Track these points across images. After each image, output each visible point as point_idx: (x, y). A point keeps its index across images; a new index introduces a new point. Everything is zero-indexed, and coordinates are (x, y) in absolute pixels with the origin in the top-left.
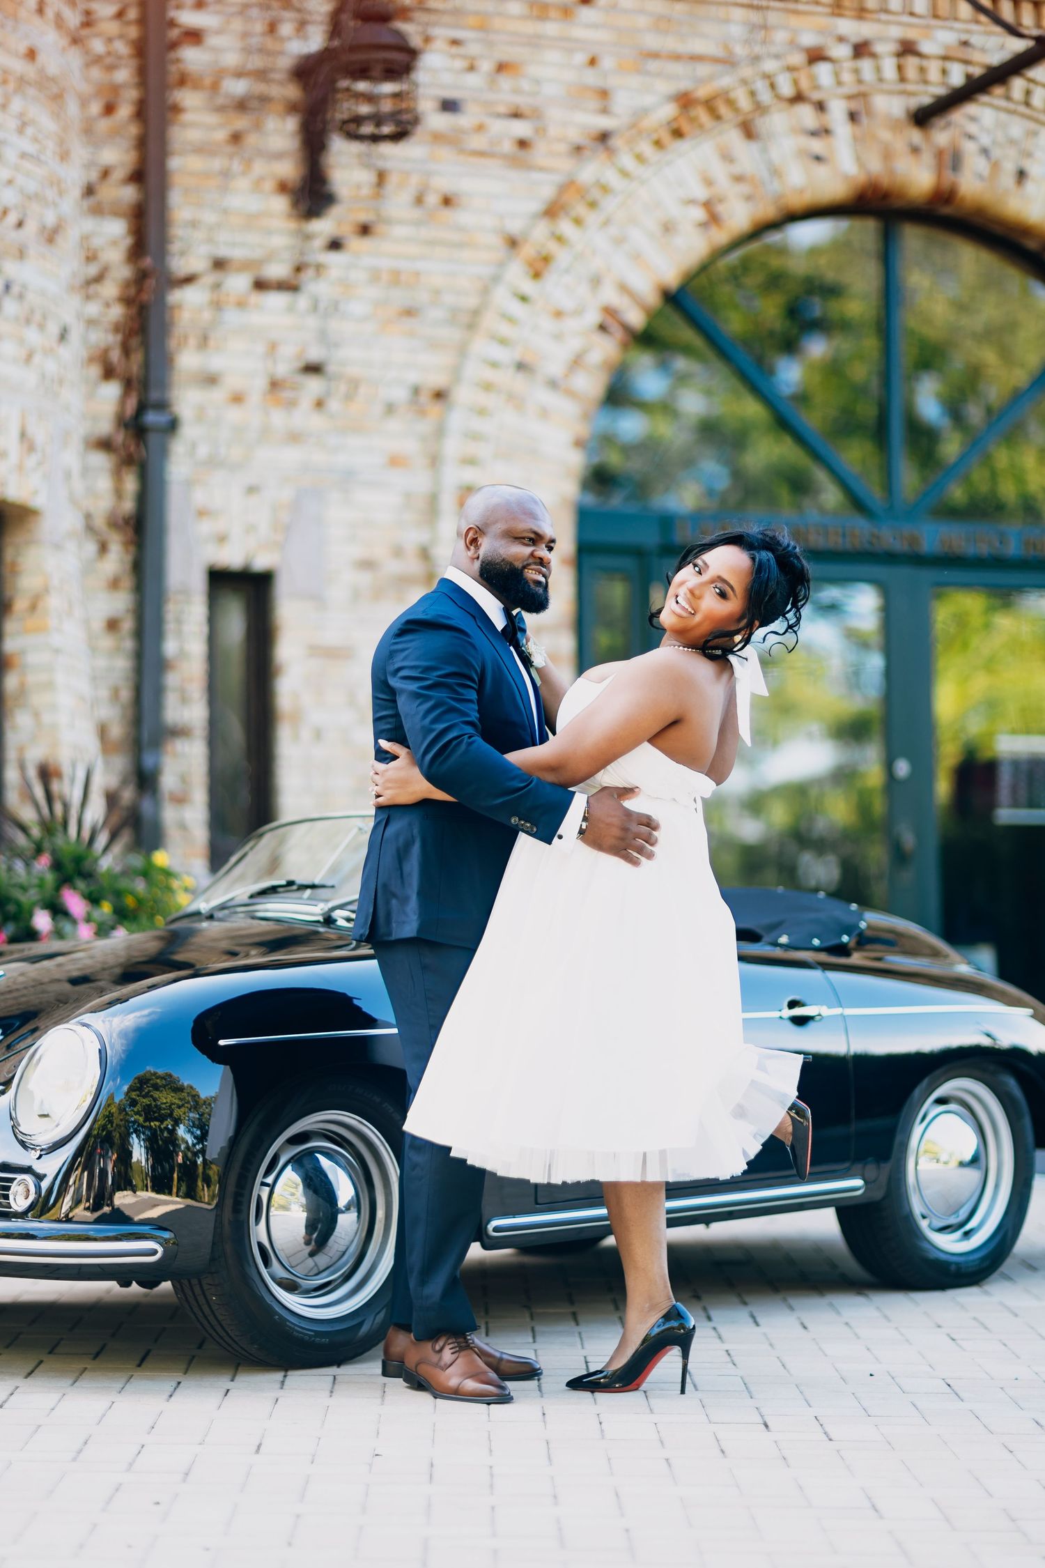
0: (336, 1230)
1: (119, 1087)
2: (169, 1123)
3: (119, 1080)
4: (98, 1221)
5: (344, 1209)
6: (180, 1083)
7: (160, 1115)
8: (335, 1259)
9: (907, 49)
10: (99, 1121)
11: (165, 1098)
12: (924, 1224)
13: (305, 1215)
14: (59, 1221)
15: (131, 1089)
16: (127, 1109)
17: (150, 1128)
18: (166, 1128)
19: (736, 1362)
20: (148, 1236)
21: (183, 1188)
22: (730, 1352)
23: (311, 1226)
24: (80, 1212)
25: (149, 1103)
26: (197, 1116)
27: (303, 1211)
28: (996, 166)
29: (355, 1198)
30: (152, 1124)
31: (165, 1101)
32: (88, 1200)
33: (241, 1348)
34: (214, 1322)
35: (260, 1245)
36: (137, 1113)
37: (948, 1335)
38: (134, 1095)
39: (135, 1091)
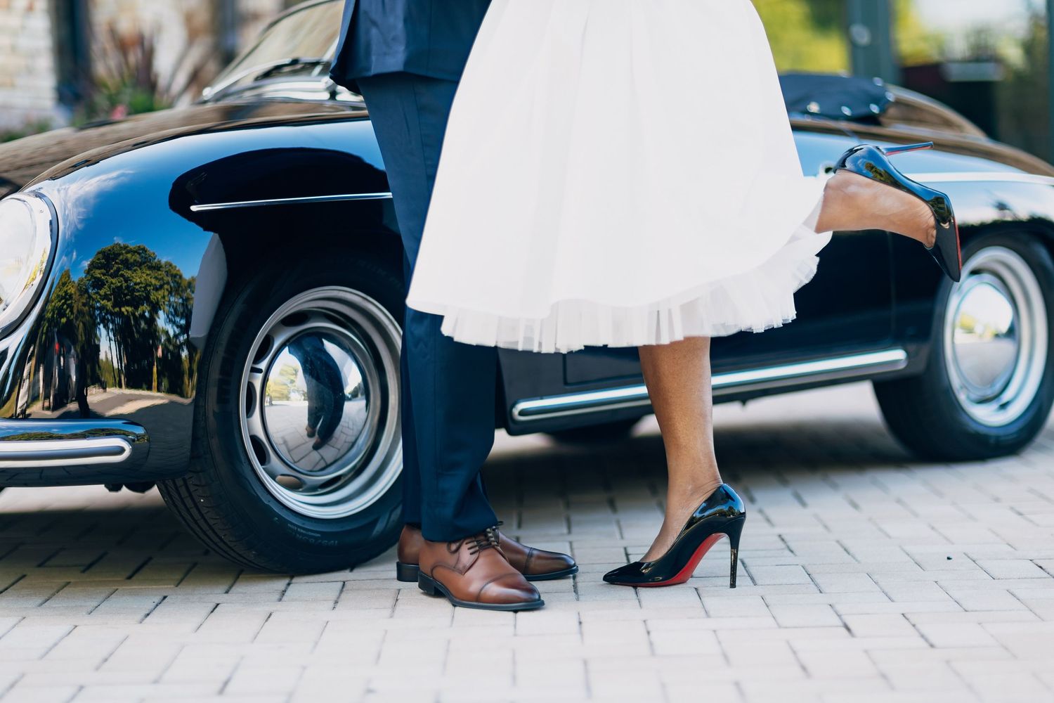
0: (343, 420)
1: (77, 263)
2: (145, 309)
3: (75, 254)
4: (60, 418)
5: (350, 396)
6: (156, 260)
7: (133, 298)
8: (342, 452)
10: (53, 302)
11: (140, 277)
12: (962, 397)
13: (306, 404)
14: (14, 418)
15: (93, 266)
16: (90, 291)
17: (120, 314)
18: (142, 316)
19: (793, 549)
20: (116, 432)
21: (165, 383)
22: (784, 537)
23: (314, 416)
24: (36, 409)
25: (119, 284)
26: (181, 301)
27: (304, 400)
29: (362, 386)
30: (123, 309)
31: (138, 281)
32: (47, 397)
33: (238, 554)
34: (205, 527)
35: (255, 440)
36: (106, 297)
37: (1012, 508)
38: (97, 273)
39: (99, 268)
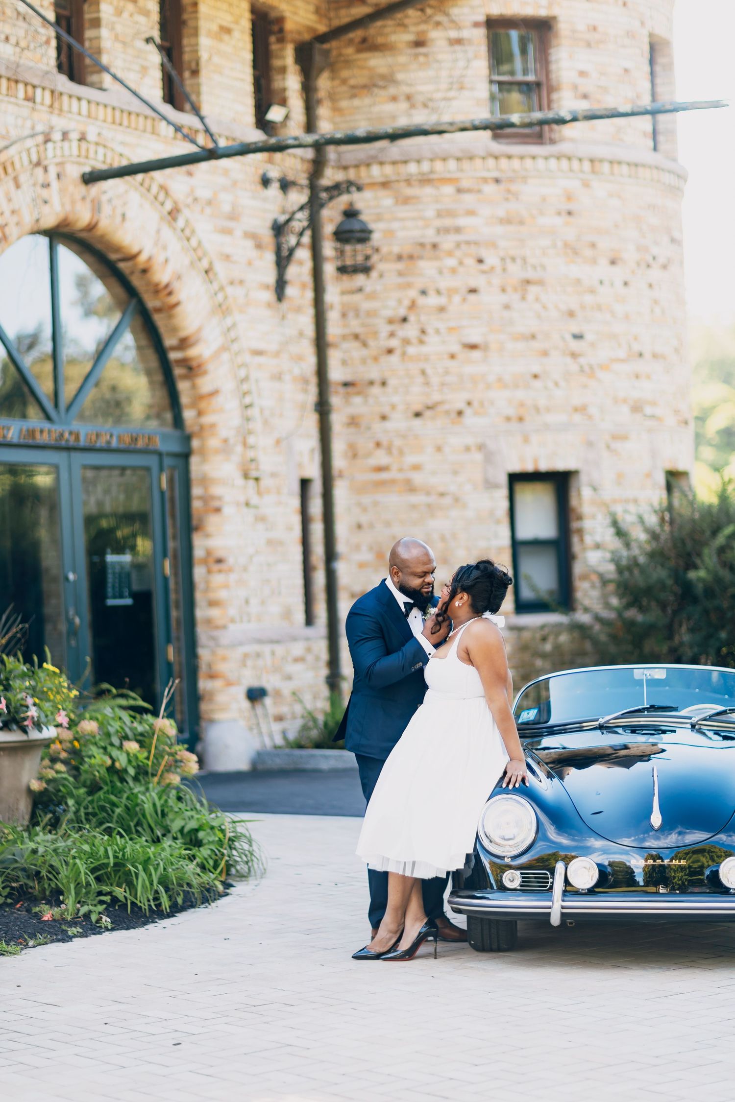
9: (82, 138)
28: (114, 209)
